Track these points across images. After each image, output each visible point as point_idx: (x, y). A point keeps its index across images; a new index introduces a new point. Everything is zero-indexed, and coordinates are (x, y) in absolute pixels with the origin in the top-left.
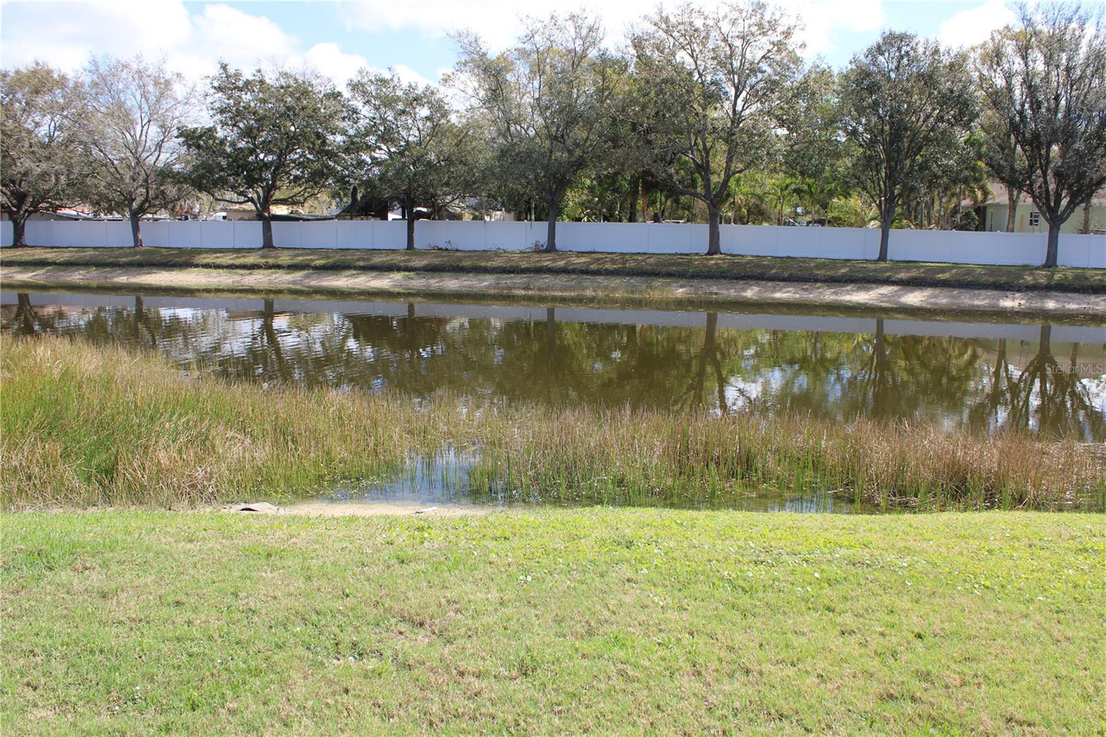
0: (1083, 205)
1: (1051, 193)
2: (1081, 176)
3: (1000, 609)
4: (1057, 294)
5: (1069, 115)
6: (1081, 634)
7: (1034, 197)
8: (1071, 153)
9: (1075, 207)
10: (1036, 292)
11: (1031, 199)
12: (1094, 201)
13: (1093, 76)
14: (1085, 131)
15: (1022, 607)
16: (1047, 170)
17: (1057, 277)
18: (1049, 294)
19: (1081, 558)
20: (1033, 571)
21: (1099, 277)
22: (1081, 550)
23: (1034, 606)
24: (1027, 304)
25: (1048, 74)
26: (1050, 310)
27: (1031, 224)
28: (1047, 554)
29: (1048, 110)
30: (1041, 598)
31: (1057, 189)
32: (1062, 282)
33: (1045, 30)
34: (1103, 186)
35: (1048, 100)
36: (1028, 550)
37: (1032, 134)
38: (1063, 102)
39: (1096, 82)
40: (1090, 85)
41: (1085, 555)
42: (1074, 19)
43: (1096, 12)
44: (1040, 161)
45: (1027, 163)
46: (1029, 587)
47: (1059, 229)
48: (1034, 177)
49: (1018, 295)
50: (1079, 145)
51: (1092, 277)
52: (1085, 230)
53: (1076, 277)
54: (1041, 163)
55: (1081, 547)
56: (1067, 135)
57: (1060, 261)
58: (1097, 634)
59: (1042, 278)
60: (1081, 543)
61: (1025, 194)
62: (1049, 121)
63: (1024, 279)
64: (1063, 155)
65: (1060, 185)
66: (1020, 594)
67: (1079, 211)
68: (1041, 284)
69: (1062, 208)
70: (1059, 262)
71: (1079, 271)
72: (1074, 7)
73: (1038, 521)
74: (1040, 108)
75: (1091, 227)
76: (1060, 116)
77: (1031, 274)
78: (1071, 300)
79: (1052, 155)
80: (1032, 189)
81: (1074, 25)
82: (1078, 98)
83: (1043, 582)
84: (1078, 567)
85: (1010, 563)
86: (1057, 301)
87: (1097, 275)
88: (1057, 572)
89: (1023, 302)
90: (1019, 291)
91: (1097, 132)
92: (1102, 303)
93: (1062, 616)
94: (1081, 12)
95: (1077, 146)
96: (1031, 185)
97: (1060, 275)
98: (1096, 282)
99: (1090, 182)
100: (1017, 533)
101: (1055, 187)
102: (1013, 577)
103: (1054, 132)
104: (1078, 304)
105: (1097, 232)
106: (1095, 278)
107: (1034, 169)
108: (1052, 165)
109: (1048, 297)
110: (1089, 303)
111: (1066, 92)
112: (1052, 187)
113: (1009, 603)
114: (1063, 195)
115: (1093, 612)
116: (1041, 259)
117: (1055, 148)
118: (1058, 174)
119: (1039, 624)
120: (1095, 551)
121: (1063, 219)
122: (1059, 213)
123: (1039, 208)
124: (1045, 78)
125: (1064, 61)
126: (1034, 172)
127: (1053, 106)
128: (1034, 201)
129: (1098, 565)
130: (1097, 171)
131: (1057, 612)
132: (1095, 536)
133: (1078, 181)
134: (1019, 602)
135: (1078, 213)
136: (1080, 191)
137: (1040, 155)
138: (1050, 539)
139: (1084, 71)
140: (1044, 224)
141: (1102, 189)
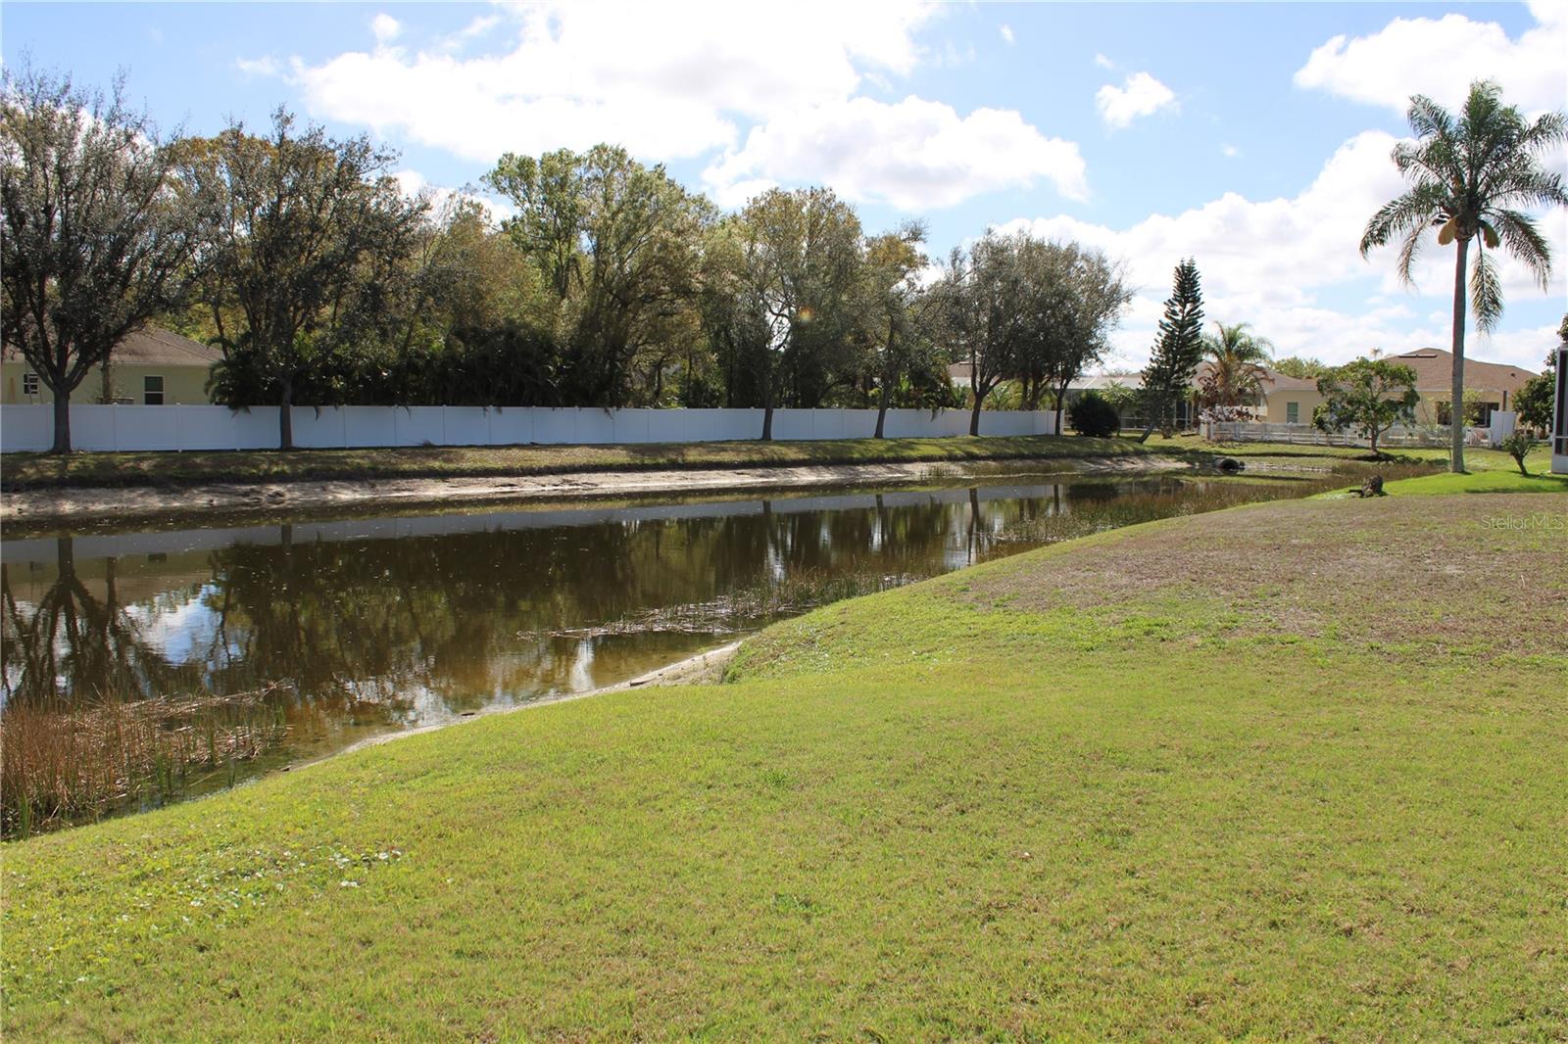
0: (100, 364)
1: (52, 347)
2: (93, 323)
3: (16, 1023)
4: (75, 491)
5: (68, 236)
6: (149, 1018)
7: (26, 352)
8: (75, 290)
9: (88, 367)
10: (44, 491)
11: (23, 355)
12: (114, 357)
13: (95, 185)
14: (93, 261)
15: (53, 1006)
16: (42, 313)
17: (72, 466)
18: (62, 492)
19: (138, 890)
20: (66, 935)
21: (131, 464)
22: (137, 877)
23: (72, 996)
24: (32, 510)
25: (31, 174)
26: (67, 515)
27: (26, 391)
28: (88, 899)
29: (36, 226)
30: (82, 979)
31: (60, 341)
32: (81, 474)
33: (22, 110)
34: (124, 337)
35: (35, 212)
36: (57, 901)
37: (13, 260)
38: (57, 217)
39: (101, 194)
40: (94, 195)
41: (144, 883)
42: (63, 101)
43: (92, 98)
44: (30, 299)
45: (11, 302)
46: (61, 965)
47: (68, 397)
48: (23, 323)
49: (15, 496)
50: (86, 280)
51: (122, 464)
52: (106, 399)
53: (100, 466)
54: (32, 303)
55: (137, 872)
56: (68, 265)
57: (75, 444)
58: (172, 1009)
59: (50, 469)
60: (137, 866)
61: (12, 347)
62: (39, 243)
63: (23, 472)
64: (64, 291)
65: (64, 336)
66: (49, 983)
67: (94, 371)
68: (51, 477)
69: (69, 368)
70: (73, 446)
71: (103, 457)
72: (61, 84)
73: (70, 848)
74: (24, 223)
75: (114, 395)
76: (55, 236)
77: (33, 465)
78: (97, 499)
79: (48, 291)
80: (22, 342)
81: (63, 110)
82: (78, 213)
83: (84, 950)
84: (135, 908)
85: (28, 932)
86: (77, 501)
87: (128, 460)
88: (105, 924)
89: (25, 506)
90: (16, 491)
91: (109, 263)
92: (139, 499)
93: (117, 998)
94: (72, 93)
95: (82, 280)
96: (20, 335)
97: (77, 464)
98: (130, 471)
99: (106, 332)
100: (38, 877)
101: (57, 337)
102: (35, 956)
103: (48, 259)
104: (106, 503)
105: (122, 402)
106: (126, 465)
107: (22, 312)
108: (49, 307)
109: (61, 496)
110: (121, 501)
111: (60, 203)
112: (52, 337)
113: (30, 1007)
114: (70, 349)
115: (164, 974)
116: (45, 441)
117: (53, 282)
118: (58, 319)
119: (82, 1026)
120: (157, 873)
121: (72, 383)
122: (67, 375)
123: (36, 368)
124: (27, 181)
125: (54, 159)
126: (24, 315)
127: (43, 222)
128: (28, 358)
129: (164, 895)
130: (113, 316)
131: (110, 994)
132: (156, 849)
133: (88, 330)
134: (48, 998)
135: (93, 376)
136: (92, 344)
137: (31, 293)
138: (90, 873)
139: (83, 177)
140: (45, 392)
141: (124, 341)
